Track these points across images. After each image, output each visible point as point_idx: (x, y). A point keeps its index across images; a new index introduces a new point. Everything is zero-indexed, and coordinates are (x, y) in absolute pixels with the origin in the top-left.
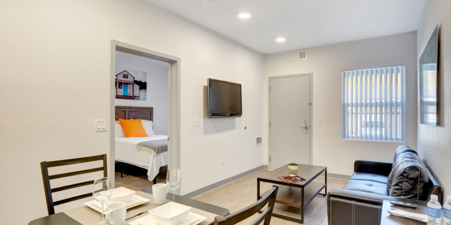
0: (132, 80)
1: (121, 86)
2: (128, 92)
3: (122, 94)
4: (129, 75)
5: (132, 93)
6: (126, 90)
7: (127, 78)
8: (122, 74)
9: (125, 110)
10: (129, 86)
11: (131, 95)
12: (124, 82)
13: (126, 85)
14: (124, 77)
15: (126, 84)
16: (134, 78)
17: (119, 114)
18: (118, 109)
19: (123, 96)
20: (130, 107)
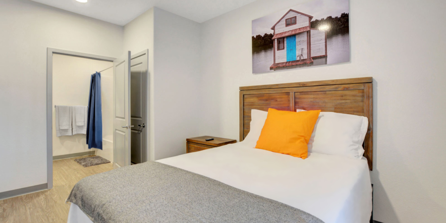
0: (307, 24)
1: (281, 45)
2: (298, 53)
3: (285, 61)
4: (298, 16)
5: (305, 51)
6: (292, 49)
7: (295, 23)
8: (284, 19)
9: (287, 90)
10: (298, 39)
11: (305, 57)
12: (287, 34)
13: (292, 39)
14: (287, 25)
15: (293, 36)
16: (311, 18)
17: (278, 100)
18: (274, 91)
19: (287, 62)
20: (299, 83)
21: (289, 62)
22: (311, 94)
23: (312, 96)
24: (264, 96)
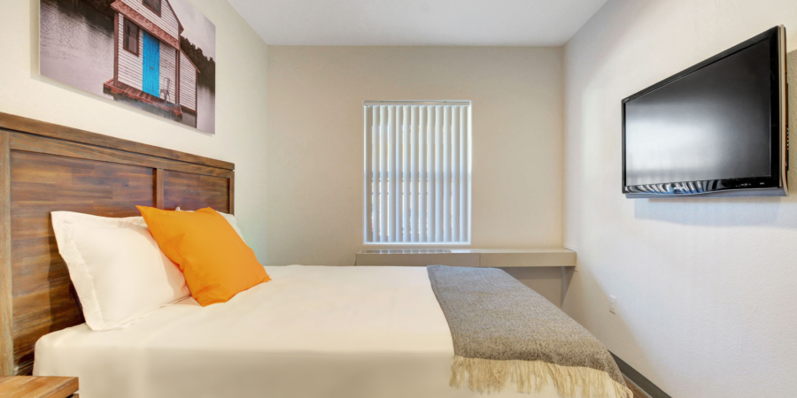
0: (175, 35)
1: (133, 42)
2: (162, 83)
3: (139, 86)
5: (173, 88)
6: (153, 69)
9: (153, 162)
10: (163, 54)
11: (172, 98)
12: (144, 24)
13: (152, 45)
14: (146, 3)
15: (155, 40)
16: (181, 29)
17: (131, 183)
18: (126, 158)
19: (142, 93)
20: (170, 152)
21: (148, 95)
22: (184, 177)
23: (185, 181)
24: (92, 168)
